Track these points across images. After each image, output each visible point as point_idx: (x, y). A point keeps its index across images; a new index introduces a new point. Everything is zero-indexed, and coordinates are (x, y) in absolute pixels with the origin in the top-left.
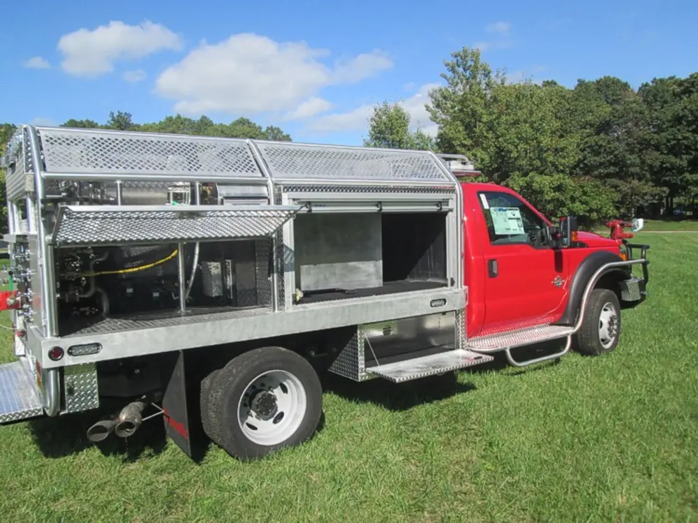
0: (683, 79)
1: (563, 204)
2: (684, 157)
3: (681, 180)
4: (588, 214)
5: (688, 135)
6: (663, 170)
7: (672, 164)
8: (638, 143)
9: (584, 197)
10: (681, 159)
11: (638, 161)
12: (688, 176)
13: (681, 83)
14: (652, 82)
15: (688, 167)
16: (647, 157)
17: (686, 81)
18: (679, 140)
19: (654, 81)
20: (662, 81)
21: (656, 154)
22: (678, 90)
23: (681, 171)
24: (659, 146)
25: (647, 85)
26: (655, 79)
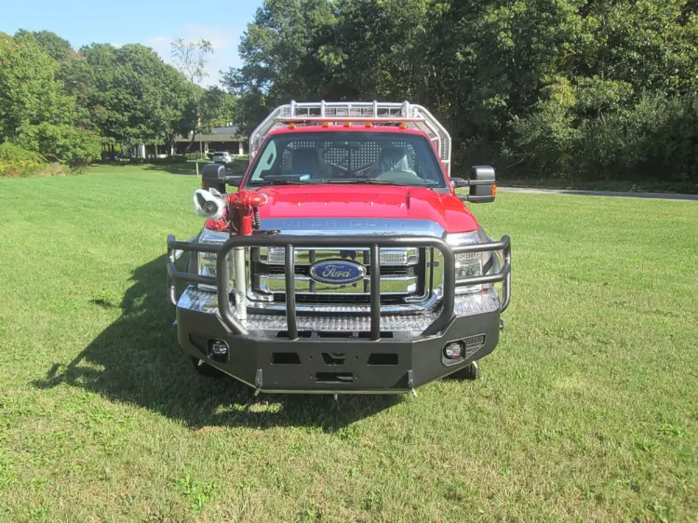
0: (117, 48)
1: (68, 149)
2: (126, 113)
3: (124, 132)
4: (85, 158)
5: (128, 96)
6: (110, 123)
7: (117, 119)
8: (89, 98)
9: (83, 144)
10: (123, 115)
11: (88, 113)
12: (129, 130)
13: (115, 52)
14: (92, 45)
15: (128, 122)
16: (97, 111)
17: (120, 51)
18: (120, 100)
19: (93, 44)
20: (99, 46)
21: (103, 109)
22: (114, 57)
23: (123, 125)
24: (104, 103)
25: (87, 47)
26: (93, 43)
